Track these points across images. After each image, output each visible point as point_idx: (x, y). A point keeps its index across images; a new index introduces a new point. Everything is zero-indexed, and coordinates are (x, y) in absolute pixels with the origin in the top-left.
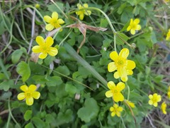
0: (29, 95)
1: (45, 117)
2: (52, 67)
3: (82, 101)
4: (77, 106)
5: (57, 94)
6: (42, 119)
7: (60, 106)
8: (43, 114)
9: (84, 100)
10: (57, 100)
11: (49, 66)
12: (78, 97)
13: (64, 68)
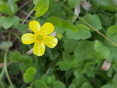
0: (40, 38)
1: (52, 84)
2: (77, 12)
3: (109, 75)
4: (99, 82)
5: (76, 55)
6: (48, 85)
7: (76, 74)
8: (51, 79)
9: (114, 73)
10: (75, 63)
11: (73, 10)
12: (107, 66)
13: (95, 18)
